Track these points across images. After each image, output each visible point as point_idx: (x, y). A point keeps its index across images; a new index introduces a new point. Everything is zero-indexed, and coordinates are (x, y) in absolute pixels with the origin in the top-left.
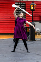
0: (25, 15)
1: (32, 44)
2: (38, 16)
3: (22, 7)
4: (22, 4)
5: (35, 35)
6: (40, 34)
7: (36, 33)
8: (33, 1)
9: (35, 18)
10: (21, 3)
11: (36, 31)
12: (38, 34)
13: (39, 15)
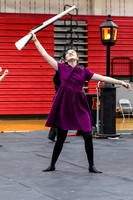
0: (85, 59)
1: (108, 146)
2: (125, 61)
3: (77, 33)
4: (77, 26)
5: (117, 120)
6: (131, 117)
7: (120, 113)
8: (109, 16)
9: (115, 67)
10: (74, 23)
11: (119, 108)
12: (126, 117)
13: (127, 58)
